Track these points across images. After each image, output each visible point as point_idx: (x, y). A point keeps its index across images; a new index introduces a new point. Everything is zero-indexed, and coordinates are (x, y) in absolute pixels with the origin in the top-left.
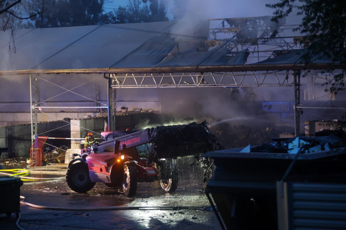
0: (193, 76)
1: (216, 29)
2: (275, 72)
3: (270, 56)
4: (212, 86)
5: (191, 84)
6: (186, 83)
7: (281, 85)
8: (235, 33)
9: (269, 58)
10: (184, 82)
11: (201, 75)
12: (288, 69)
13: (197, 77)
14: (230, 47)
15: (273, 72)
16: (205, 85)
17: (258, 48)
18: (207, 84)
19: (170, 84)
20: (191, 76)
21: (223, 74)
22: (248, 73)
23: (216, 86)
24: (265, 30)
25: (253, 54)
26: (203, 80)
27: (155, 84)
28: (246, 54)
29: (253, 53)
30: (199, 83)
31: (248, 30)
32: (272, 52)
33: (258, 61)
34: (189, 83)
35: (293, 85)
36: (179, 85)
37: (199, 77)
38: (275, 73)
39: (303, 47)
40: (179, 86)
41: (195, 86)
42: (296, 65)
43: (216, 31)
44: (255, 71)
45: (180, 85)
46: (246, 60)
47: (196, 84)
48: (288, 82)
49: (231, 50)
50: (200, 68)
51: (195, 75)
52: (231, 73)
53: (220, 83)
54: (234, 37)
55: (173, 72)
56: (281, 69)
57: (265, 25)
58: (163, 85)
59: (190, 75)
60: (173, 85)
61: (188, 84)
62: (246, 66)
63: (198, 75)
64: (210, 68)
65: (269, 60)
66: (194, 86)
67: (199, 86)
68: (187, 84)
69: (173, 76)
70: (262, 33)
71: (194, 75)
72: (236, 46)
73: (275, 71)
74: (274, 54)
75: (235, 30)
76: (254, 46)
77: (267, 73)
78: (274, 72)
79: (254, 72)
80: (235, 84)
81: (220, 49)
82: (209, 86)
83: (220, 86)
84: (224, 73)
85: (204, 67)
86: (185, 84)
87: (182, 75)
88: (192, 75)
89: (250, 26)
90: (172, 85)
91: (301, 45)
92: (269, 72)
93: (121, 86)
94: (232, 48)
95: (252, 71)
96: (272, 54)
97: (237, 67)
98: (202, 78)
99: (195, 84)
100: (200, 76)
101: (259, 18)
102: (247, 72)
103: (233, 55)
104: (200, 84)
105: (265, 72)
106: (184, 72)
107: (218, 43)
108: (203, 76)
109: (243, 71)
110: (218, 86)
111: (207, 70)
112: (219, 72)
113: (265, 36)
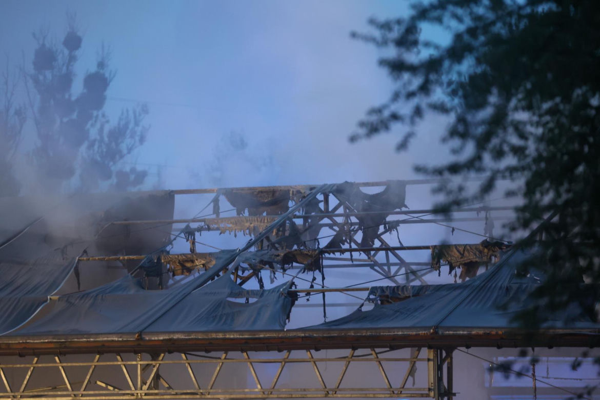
0: (124, 365)
1: (194, 221)
2: (377, 354)
3: (362, 305)
4: (184, 397)
5: (120, 389)
6: (104, 385)
7: (396, 392)
8: (250, 235)
9: (359, 310)
10: (99, 383)
11: (150, 362)
12: (415, 343)
13: (139, 366)
14: (238, 276)
15: (372, 354)
16: (162, 391)
17: (323, 278)
18: (170, 388)
19: (54, 388)
20: (119, 363)
21: (220, 358)
22: (297, 354)
23: (198, 396)
24: (341, 226)
25: (308, 297)
26: (157, 377)
27: (6, 391)
28: (290, 296)
29: (308, 294)
30: (145, 387)
31: (293, 224)
32: (368, 292)
33: (322, 321)
34: (115, 388)
35: (432, 394)
36: (82, 392)
37: (145, 368)
38: (378, 357)
39: (460, 277)
40: (82, 395)
41: (133, 395)
42: (440, 333)
43: (194, 225)
44: (317, 349)
45: (84, 393)
46: (288, 317)
47: (136, 389)
48: (414, 383)
49: (241, 284)
50: (150, 341)
51: (134, 363)
52: (245, 354)
53: (210, 388)
54: (249, 245)
55: (65, 351)
56: (394, 343)
57: (341, 210)
58: (31, 394)
59: (117, 361)
60: (65, 393)
61: (111, 388)
62: (291, 334)
63: (142, 363)
64: (178, 340)
65: (358, 316)
66: (128, 394)
67: (146, 394)
68: (106, 389)
69: (64, 364)
70: (335, 233)
71: (129, 363)
72: (256, 273)
73: (377, 350)
74: (372, 297)
75: (252, 225)
76: (311, 273)
77: (353, 356)
78: (373, 353)
79: (313, 351)
80: (257, 390)
81: (210, 282)
82: (176, 394)
83: (209, 396)
84: (224, 356)
85: (161, 338)
86: (101, 388)
87: (93, 361)
88: (122, 361)
89: (297, 213)
90: (59, 393)
91: (453, 272)
92: (359, 352)
94: (245, 280)
95: (308, 349)
96: (368, 299)
97: (262, 336)
98: (155, 369)
99: (133, 389)
100: (148, 365)
101: (326, 191)
102: (293, 352)
103: (247, 299)
104: (149, 388)
105: (347, 352)
106: (99, 353)
107: (203, 262)
108: (156, 363)
109: (280, 350)
110: (202, 394)
111: (172, 347)
112: (207, 351)
113: (344, 244)
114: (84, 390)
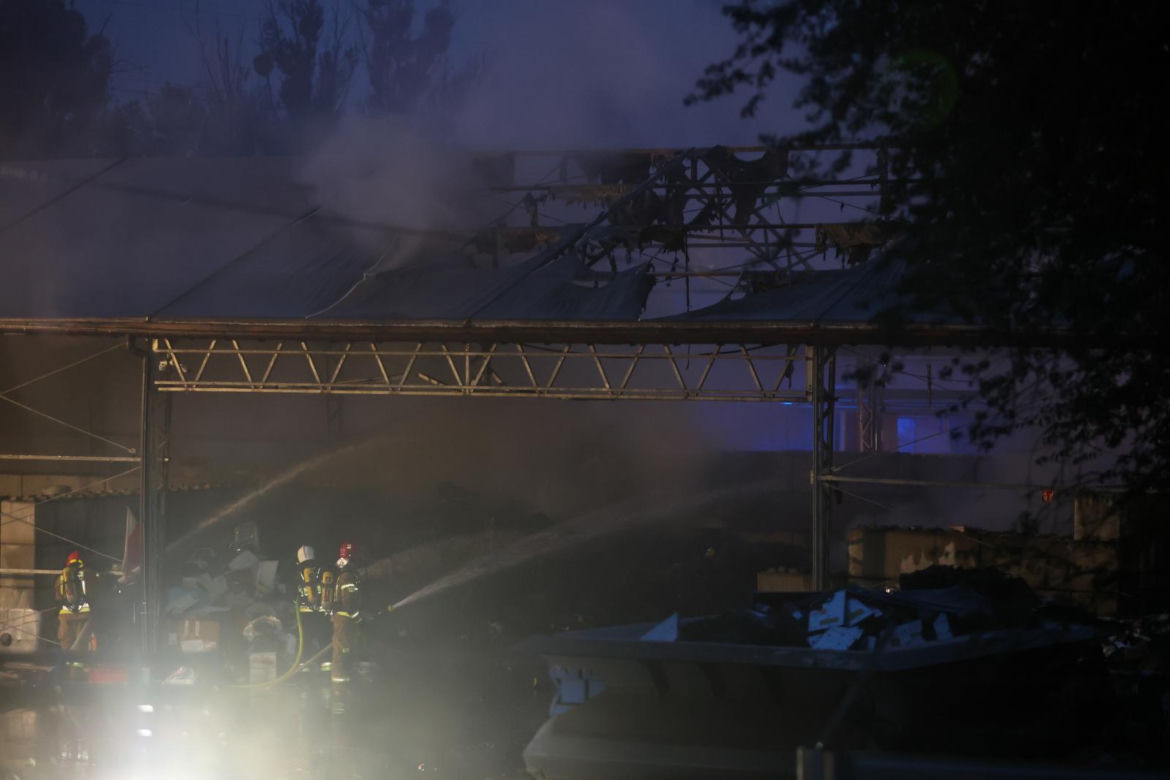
0: (451, 356)
1: (537, 187)
2: (747, 350)
3: (732, 292)
4: (519, 395)
5: (446, 384)
6: (426, 378)
7: (768, 395)
8: (603, 207)
9: (727, 299)
10: (421, 376)
11: (481, 354)
12: (793, 340)
13: (467, 358)
14: (585, 255)
15: (740, 351)
16: (493, 388)
17: (687, 260)
18: (503, 384)
19: (371, 381)
20: (444, 354)
21: (561, 351)
22: (653, 349)
23: (535, 395)
24: (711, 198)
25: (667, 282)
26: (489, 370)
27: (315, 381)
28: (646, 282)
29: (669, 278)
30: (475, 382)
31: (654, 195)
32: (739, 277)
33: (683, 309)
34: (439, 382)
35: (810, 398)
36: (401, 385)
37: (473, 360)
38: (748, 355)
39: (849, 262)
40: (402, 390)
41: (460, 391)
42: (822, 326)
43: (537, 194)
44: (676, 344)
45: (404, 386)
46: (644, 305)
47: (464, 384)
48: (790, 385)
49: (590, 264)
50: (481, 328)
51: (462, 354)
52: (591, 347)
53: (549, 385)
54: (602, 217)
55: (382, 337)
56: (767, 339)
57: (711, 180)
58: (343, 385)
59: (442, 350)
60: (382, 386)
61: (435, 382)
62: (646, 325)
63: (471, 354)
64: (514, 328)
65: (726, 307)
66: (455, 390)
67: (475, 391)
68: (429, 383)
69: (381, 353)
70: (703, 206)
71: (456, 354)
72: (608, 249)
73: (748, 346)
74: (743, 283)
75: (605, 195)
76: (673, 254)
77: (718, 353)
78: (742, 349)
79: (671, 346)
80: (604, 390)
81: (552, 262)
82: (511, 391)
83: (549, 396)
84: (566, 349)
85: (493, 326)
86: (425, 382)
87: (413, 350)
88: (448, 350)
89: (659, 182)
90: (375, 386)
91: (841, 257)
92: (724, 348)
93: (190, 383)
94: (595, 259)
95: (665, 343)
96: (739, 285)
97: (611, 326)
98: (486, 363)
99: (460, 384)
100: (478, 357)
101: (693, 155)
102: (649, 346)
103: (596, 282)
104: (479, 384)
105: (714, 348)
106: (421, 341)
107: (545, 237)
108: (488, 356)
109: (632, 344)
110: (541, 392)
111: (505, 337)
112: (548, 343)
113: (713, 220)
114: (404, 384)
